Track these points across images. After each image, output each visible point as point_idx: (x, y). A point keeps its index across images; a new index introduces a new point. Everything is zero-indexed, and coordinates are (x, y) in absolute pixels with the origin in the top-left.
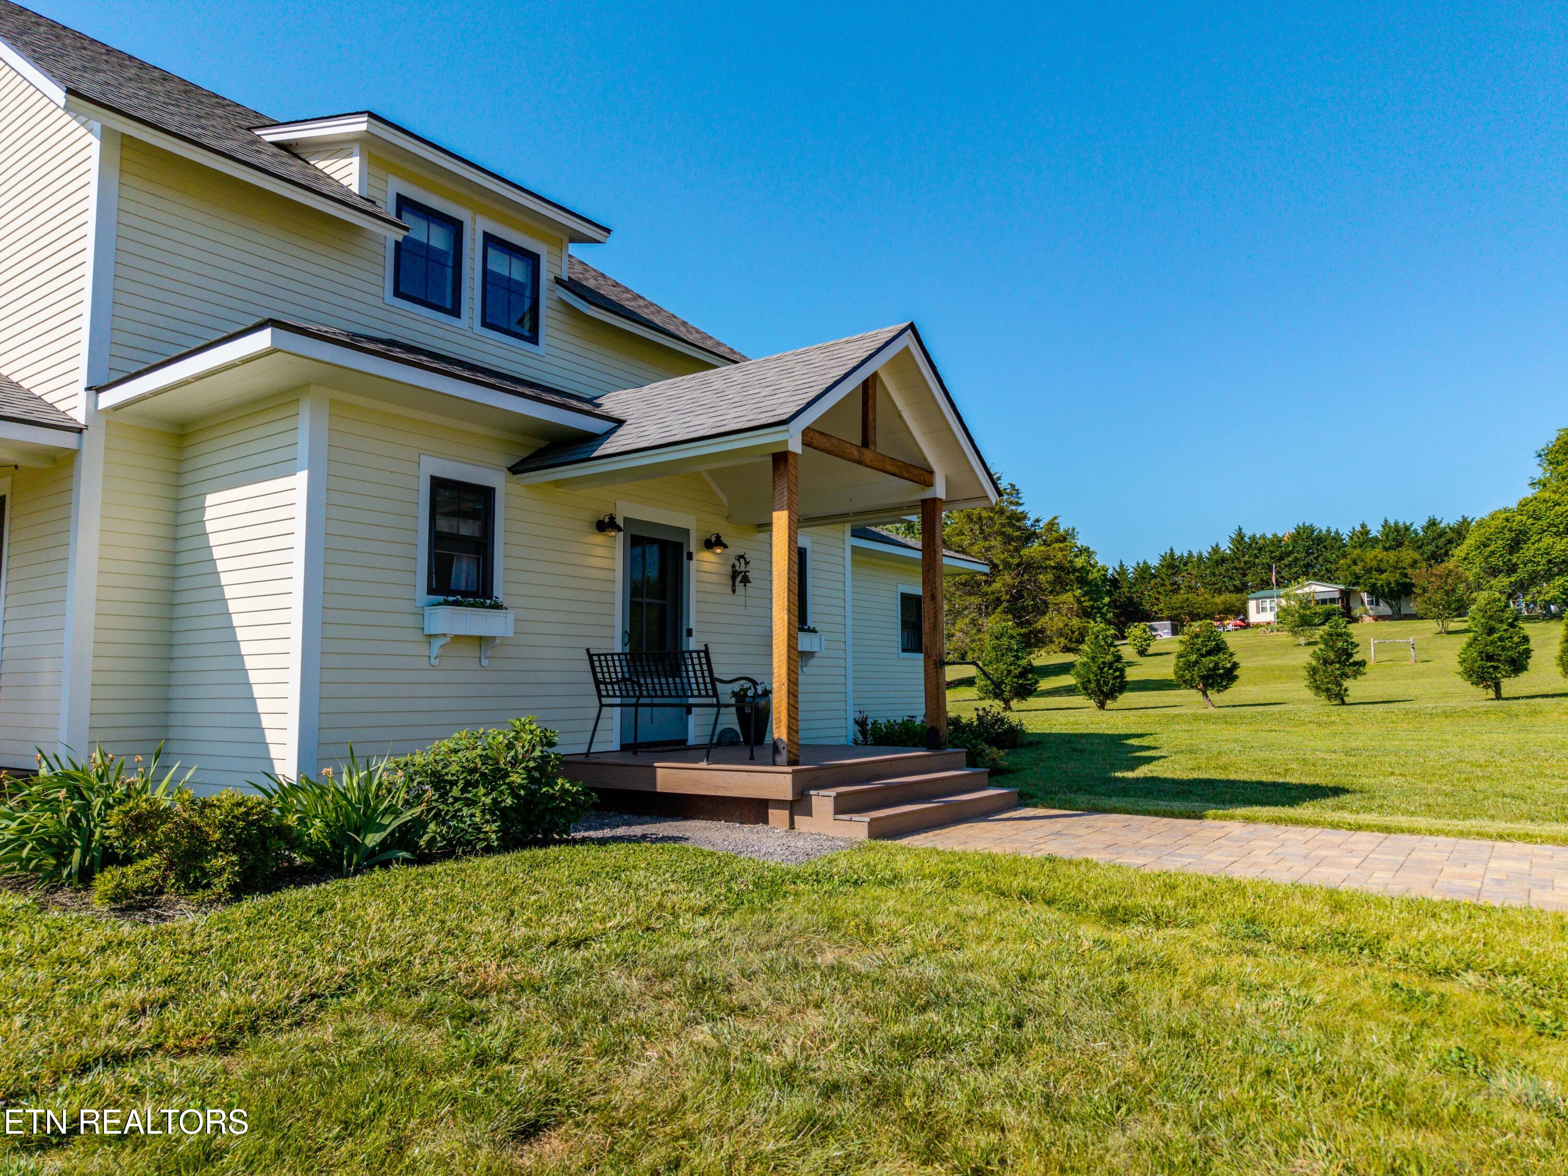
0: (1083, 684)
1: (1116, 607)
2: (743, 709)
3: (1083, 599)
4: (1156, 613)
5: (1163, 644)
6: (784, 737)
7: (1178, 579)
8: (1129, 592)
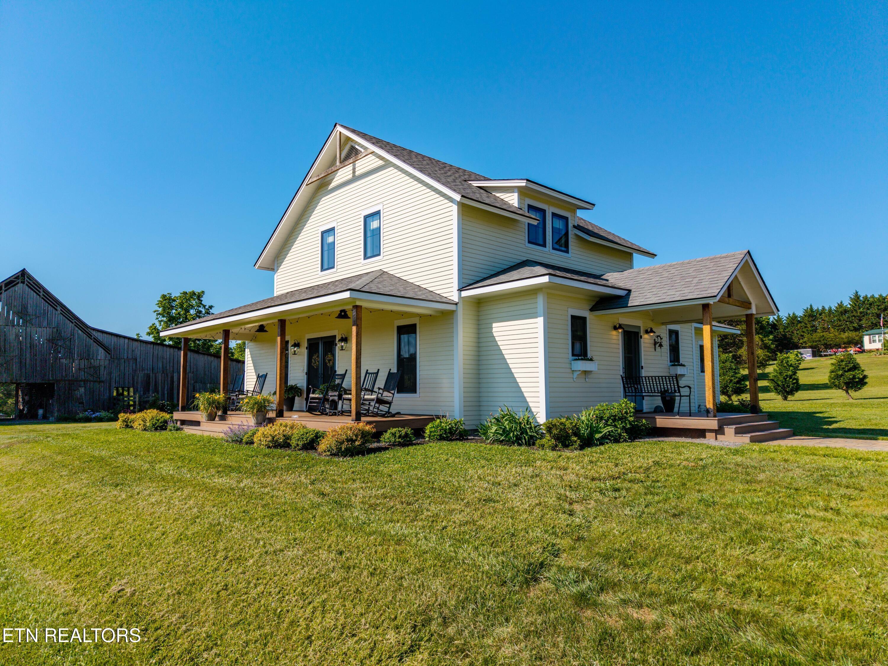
0: (774, 387)
1: (776, 341)
2: (665, 397)
3: (764, 339)
4: (801, 344)
5: (809, 363)
6: (712, 407)
7: (816, 323)
8: (784, 332)
